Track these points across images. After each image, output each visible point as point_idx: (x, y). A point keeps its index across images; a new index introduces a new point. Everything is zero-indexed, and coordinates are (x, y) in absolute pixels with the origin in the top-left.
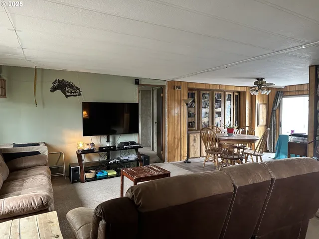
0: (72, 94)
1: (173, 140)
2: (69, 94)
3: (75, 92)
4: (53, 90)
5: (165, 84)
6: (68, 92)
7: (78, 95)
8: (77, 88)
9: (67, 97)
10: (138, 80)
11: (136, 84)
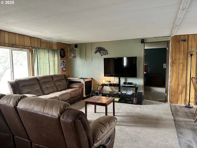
0: (104, 54)
1: (176, 86)
2: (103, 54)
3: (105, 53)
4: (96, 52)
5: (170, 39)
6: (102, 53)
7: (107, 54)
8: (106, 50)
9: (102, 55)
10: (144, 39)
11: (141, 43)
